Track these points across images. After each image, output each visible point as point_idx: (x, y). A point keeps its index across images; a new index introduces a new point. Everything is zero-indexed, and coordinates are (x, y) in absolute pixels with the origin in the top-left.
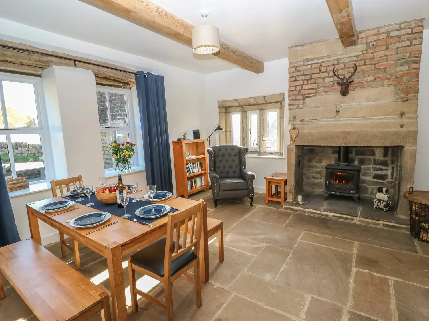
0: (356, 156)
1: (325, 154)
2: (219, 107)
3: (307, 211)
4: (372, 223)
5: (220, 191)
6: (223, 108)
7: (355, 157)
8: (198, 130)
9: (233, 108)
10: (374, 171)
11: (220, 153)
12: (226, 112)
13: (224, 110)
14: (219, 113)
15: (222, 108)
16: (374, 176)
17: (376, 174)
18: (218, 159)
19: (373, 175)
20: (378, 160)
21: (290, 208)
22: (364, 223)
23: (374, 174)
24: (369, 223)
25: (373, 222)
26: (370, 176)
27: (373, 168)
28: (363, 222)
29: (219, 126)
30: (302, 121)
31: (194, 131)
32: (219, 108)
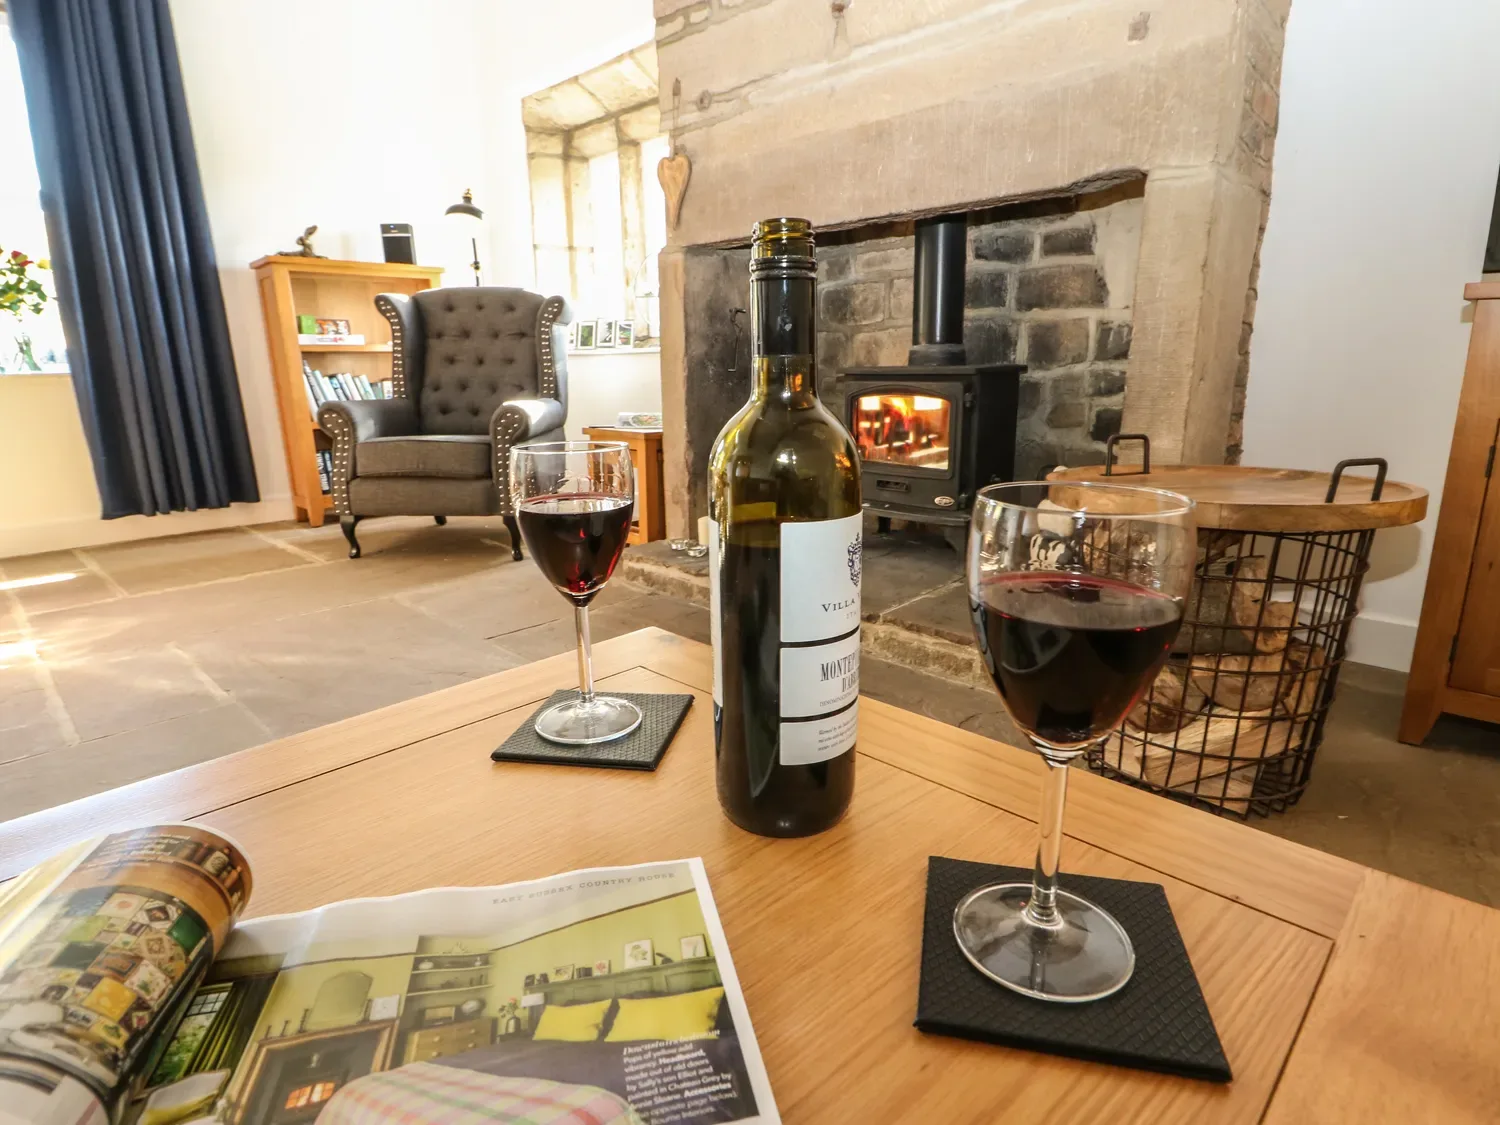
0: (1018, 315)
1: (891, 317)
2: (528, 129)
3: (695, 590)
4: (939, 658)
5: (355, 476)
6: (552, 135)
7: (1013, 321)
8: (405, 228)
9: (588, 129)
10: (1099, 393)
11: (450, 322)
12: (567, 157)
13: (556, 146)
14: (531, 156)
15: (543, 136)
16: (1096, 427)
17: (1106, 411)
18: (438, 349)
19: (1090, 417)
20: (1120, 326)
21: (642, 572)
22: (905, 656)
23: (1099, 415)
24: (923, 658)
25: (943, 650)
26: (1080, 424)
27: (1096, 376)
28: (903, 649)
29: (468, 199)
30: (702, 101)
31: (385, 228)
32: (531, 134)
